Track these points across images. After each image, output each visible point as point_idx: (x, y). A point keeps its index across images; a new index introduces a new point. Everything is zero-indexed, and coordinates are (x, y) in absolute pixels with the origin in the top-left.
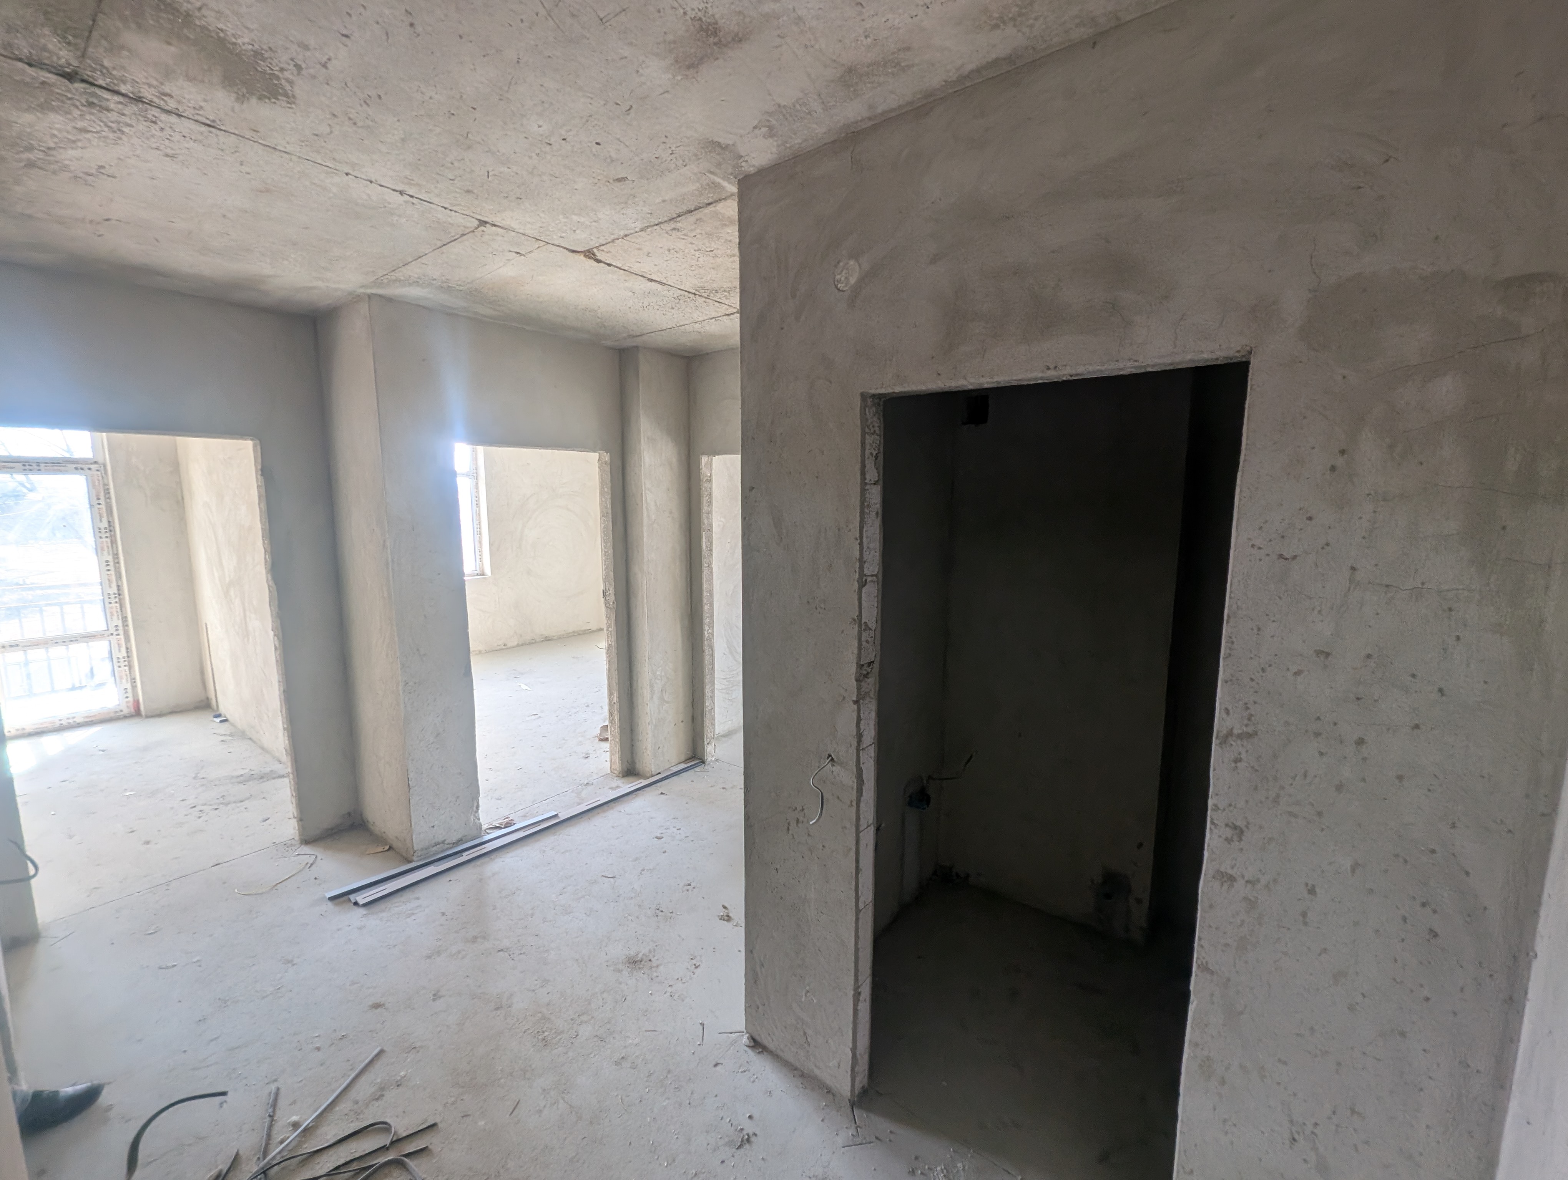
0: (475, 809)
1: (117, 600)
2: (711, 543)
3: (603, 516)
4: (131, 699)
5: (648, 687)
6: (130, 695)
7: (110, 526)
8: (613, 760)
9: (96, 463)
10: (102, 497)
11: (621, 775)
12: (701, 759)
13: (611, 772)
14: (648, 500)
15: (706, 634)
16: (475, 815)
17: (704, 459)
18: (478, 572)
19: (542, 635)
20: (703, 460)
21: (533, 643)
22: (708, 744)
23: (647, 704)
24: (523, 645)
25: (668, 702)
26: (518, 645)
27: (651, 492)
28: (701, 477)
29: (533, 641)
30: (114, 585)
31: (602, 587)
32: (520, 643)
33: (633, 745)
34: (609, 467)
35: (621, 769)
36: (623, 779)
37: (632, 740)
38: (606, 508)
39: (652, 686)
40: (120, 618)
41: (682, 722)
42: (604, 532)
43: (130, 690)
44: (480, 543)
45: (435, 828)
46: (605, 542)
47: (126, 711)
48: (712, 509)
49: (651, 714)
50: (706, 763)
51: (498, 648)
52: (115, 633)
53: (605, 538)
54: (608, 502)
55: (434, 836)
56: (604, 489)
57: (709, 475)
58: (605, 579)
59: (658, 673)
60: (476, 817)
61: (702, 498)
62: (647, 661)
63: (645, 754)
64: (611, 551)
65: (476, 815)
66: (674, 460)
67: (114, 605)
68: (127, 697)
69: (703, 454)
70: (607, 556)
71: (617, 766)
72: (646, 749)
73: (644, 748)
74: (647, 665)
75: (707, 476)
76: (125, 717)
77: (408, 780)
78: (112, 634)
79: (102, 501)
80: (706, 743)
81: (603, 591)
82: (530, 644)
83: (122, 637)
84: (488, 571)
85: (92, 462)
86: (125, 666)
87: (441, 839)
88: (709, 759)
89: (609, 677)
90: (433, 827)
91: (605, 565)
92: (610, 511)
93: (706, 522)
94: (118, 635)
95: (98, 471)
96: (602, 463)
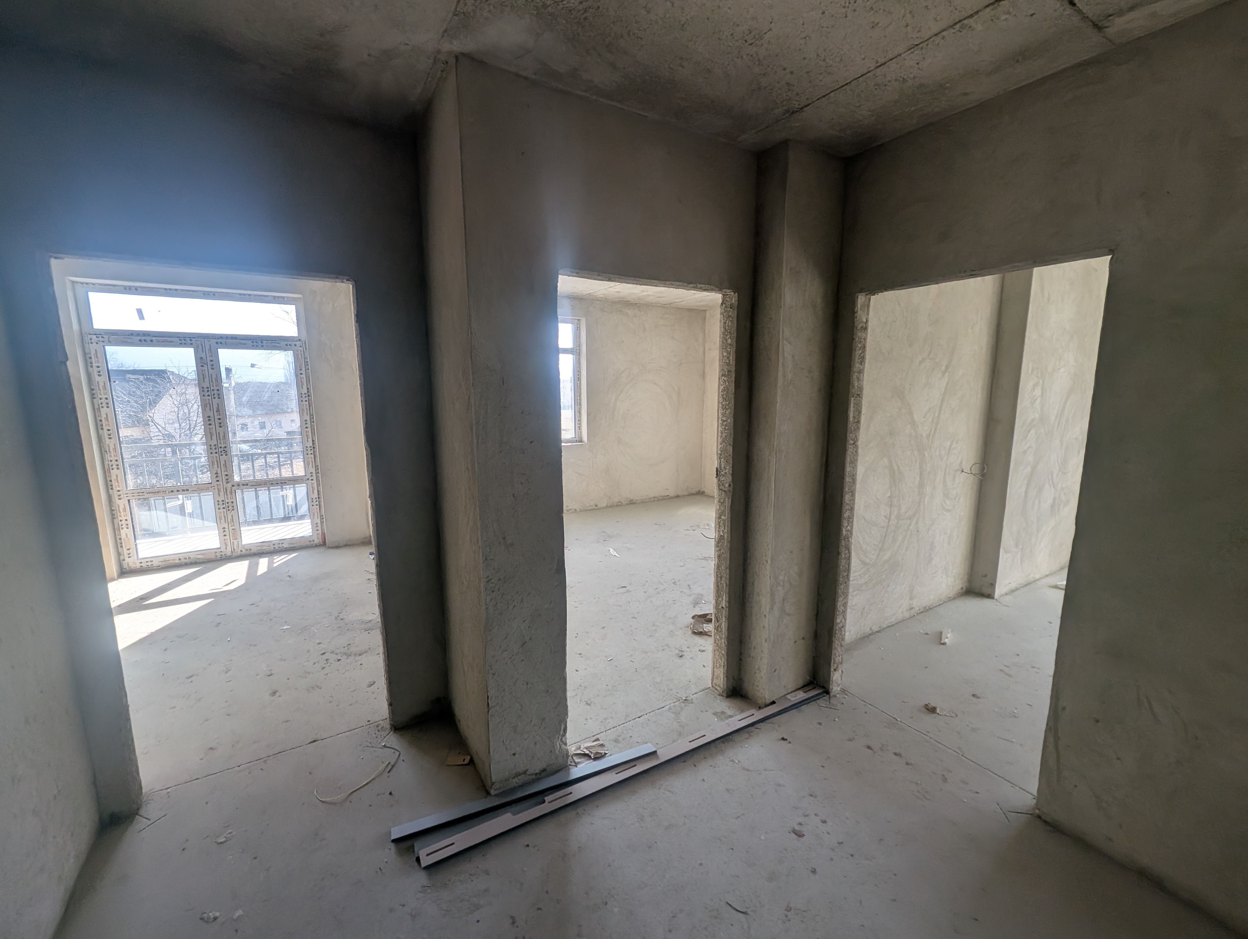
0: (562, 732)
1: (312, 452)
2: (860, 412)
3: (722, 376)
4: (320, 532)
5: (769, 595)
6: (319, 528)
7: (308, 392)
8: (716, 674)
9: (300, 340)
10: (304, 369)
11: (725, 695)
12: (823, 687)
13: (713, 686)
14: (786, 354)
15: (844, 533)
16: (561, 740)
17: (861, 299)
18: (577, 439)
19: (627, 498)
20: (859, 300)
21: (619, 506)
22: (835, 670)
23: (765, 616)
24: (611, 507)
25: (789, 615)
26: (607, 507)
27: (790, 343)
28: (856, 325)
29: (620, 504)
30: (310, 440)
31: (716, 464)
32: (609, 505)
33: (741, 659)
34: (736, 312)
35: (725, 687)
36: (728, 700)
37: (741, 654)
38: (728, 364)
39: (772, 595)
40: (314, 467)
41: (803, 639)
42: (722, 395)
43: (319, 525)
44: (580, 413)
45: (517, 756)
46: (724, 408)
47: (316, 541)
48: (864, 367)
49: (769, 629)
50: (832, 694)
51: (590, 508)
52: (310, 479)
53: (724, 403)
54: (731, 358)
55: (515, 765)
56: (726, 340)
57: (865, 320)
58: (721, 454)
59: (781, 578)
60: (563, 742)
61: (853, 351)
62: (769, 562)
63: (757, 675)
64: (730, 421)
65: (563, 740)
66: (819, 301)
67: (310, 456)
68: (317, 530)
69: (861, 291)
70: (726, 426)
71: (721, 681)
72: (759, 669)
73: (757, 667)
74: (768, 568)
75: (862, 322)
76: (316, 546)
77: (488, 699)
78: (308, 479)
79: (303, 372)
80: (832, 669)
81: (717, 469)
82: (617, 506)
83: (315, 481)
84: (585, 438)
85: (298, 339)
86: (317, 505)
87: (521, 769)
88: (835, 689)
89: (717, 575)
90: (514, 754)
91: (721, 436)
92: (733, 369)
93: (856, 384)
94: (312, 480)
95: (301, 346)
96: (726, 307)
